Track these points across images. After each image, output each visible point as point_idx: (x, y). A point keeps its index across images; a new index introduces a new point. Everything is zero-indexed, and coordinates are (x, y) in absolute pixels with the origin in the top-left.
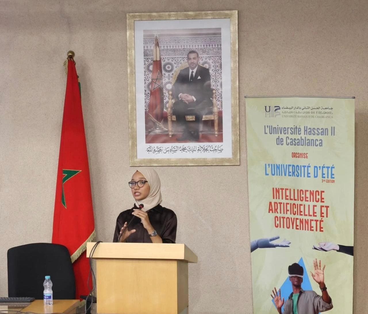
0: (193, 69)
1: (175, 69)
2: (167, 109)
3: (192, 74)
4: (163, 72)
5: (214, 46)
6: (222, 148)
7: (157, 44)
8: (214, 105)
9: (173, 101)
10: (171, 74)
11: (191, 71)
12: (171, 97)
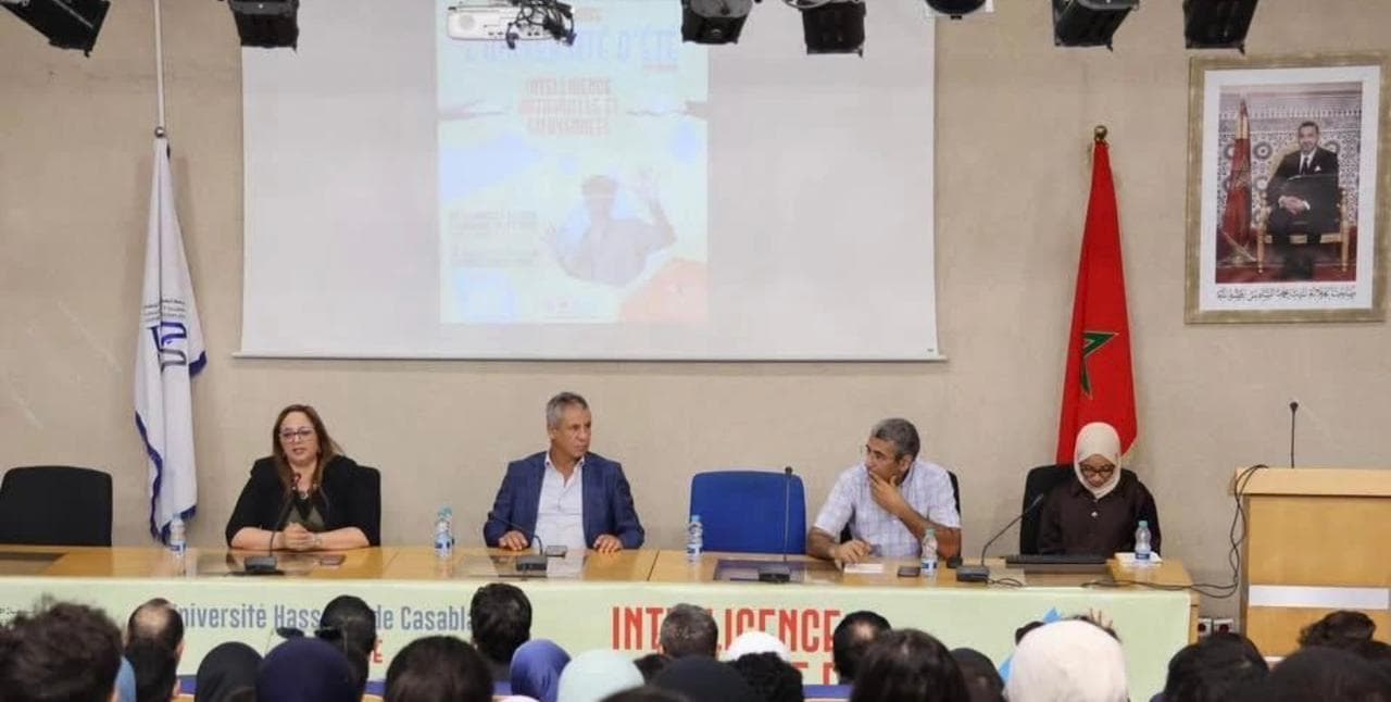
0: (1308, 152)
1: (1274, 153)
2: (1256, 223)
3: (1305, 164)
4: (1253, 159)
5: (1347, 114)
6: (1353, 291)
7: (1244, 112)
8: (1344, 216)
9: (1269, 210)
10: (1266, 162)
11: (1303, 157)
12: (1264, 202)
